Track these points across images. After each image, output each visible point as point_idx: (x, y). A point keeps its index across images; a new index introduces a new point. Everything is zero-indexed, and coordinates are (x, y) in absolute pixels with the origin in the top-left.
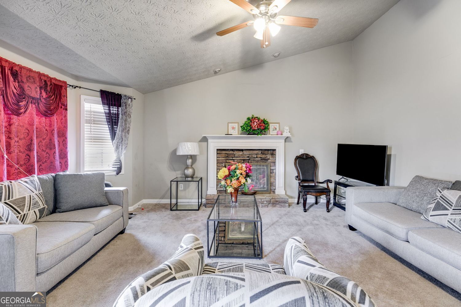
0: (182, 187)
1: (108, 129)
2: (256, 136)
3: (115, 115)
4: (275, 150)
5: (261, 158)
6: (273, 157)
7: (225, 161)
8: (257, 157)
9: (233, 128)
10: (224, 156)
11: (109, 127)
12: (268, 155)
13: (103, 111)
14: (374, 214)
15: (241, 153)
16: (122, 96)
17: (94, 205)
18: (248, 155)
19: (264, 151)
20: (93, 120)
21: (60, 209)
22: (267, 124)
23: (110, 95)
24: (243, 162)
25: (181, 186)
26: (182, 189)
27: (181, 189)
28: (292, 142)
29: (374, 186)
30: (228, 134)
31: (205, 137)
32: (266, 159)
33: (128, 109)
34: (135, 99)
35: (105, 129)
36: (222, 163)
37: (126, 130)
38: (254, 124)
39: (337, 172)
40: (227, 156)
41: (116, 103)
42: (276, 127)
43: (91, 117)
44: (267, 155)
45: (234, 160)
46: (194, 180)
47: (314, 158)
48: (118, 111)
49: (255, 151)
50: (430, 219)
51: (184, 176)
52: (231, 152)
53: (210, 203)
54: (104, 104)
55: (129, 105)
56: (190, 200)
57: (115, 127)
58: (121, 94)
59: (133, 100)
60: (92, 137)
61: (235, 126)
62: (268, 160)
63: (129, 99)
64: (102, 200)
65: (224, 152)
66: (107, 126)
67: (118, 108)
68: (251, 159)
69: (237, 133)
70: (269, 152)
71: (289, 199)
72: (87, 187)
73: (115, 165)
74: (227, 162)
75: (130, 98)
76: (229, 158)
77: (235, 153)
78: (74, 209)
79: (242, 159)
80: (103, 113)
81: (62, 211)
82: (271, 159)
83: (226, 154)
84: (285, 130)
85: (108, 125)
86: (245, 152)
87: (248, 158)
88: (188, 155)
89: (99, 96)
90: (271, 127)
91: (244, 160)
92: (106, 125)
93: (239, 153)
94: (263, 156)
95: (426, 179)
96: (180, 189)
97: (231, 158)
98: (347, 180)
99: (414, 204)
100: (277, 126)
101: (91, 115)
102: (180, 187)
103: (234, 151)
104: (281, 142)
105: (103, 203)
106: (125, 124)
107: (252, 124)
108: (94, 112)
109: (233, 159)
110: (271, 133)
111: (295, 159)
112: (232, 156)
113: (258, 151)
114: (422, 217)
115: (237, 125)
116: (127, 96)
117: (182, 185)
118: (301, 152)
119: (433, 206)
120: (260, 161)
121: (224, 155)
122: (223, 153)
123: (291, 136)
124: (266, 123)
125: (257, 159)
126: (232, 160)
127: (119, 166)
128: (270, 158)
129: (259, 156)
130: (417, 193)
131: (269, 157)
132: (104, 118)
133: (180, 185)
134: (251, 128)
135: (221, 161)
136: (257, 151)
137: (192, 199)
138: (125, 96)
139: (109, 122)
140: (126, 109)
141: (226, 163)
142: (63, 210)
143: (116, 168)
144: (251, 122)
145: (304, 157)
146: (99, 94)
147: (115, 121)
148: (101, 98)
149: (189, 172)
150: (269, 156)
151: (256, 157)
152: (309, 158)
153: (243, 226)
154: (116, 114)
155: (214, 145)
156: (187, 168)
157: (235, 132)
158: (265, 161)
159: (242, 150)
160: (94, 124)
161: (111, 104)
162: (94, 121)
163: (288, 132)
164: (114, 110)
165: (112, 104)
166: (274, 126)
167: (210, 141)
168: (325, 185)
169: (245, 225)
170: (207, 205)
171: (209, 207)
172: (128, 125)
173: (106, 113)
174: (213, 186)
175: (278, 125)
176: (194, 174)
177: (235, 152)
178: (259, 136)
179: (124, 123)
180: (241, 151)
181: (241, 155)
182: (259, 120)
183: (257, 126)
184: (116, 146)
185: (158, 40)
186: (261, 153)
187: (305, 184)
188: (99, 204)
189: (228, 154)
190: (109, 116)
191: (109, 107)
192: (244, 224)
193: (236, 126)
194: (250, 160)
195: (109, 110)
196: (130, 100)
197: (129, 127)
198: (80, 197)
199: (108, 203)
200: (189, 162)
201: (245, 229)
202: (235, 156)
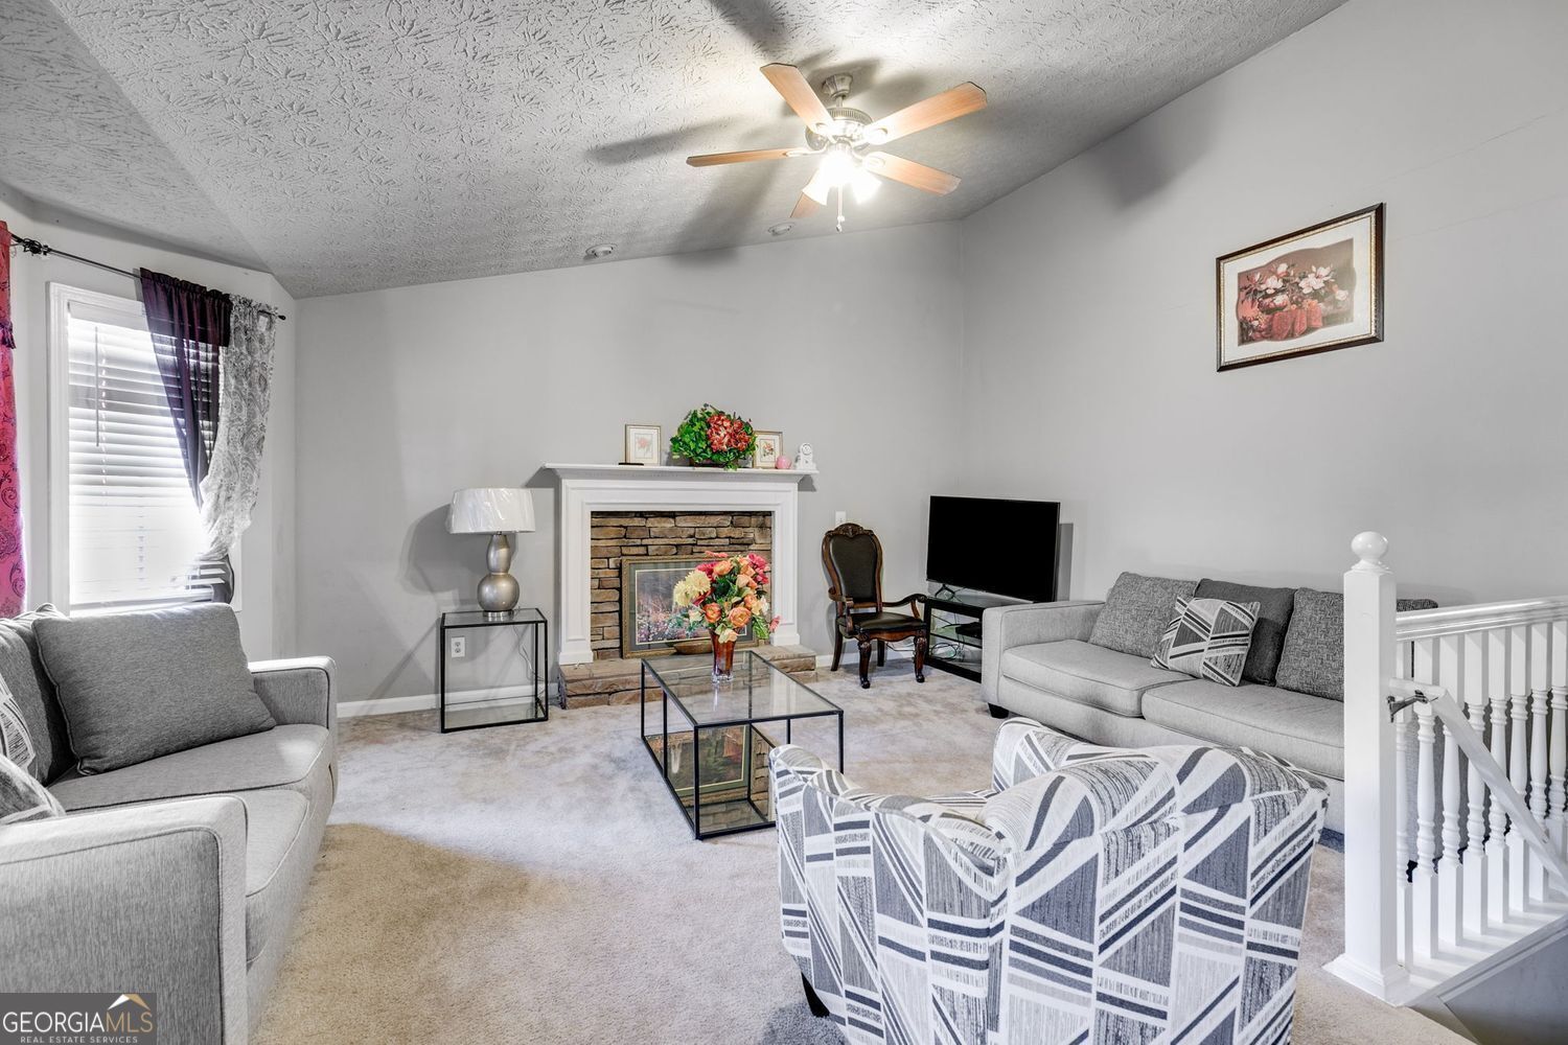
0: (462, 647)
1: (174, 431)
2: (721, 470)
3: (207, 376)
4: (769, 514)
5: (730, 538)
6: (764, 536)
7: (617, 550)
8: (717, 537)
9: (644, 444)
10: (612, 536)
11: (177, 424)
12: (750, 530)
13: (152, 357)
14: (1061, 668)
15: (669, 524)
16: (232, 304)
17: (228, 731)
18: (691, 531)
19: (738, 517)
20: (106, 390)
21: (99, 758)
22: (751, 434)
23: (183, 297)
24: (676, 554)
25: (457, 644)
26: (462, 654)
27: (457, 655)
28: (815, 490)
29: (1030, 605)
30: (626, 464)
31: (551, 471)
32: (745, 541)
33: (257, 356)
34: (283, 318)
35: (163, 432)
36: (608, 558)
37: (251, 439)
38: (718, 434)
39: (928, 573)
40: (626, 534)
41: (209, 329)
42: (771, 443)
43: (99, 380)
44: (747, 530)
45: (646, 546)
46: (516, 619)
47: (873, 535)
48: (215, 359)
49: (713, 517)
50: (1170, 663)
51: (479, 608)
52: (638, 522)
53: (579, 692)
54: (154, 326)
55: (261, 341)
56: (494, 691)
57: (206, 423)
58: (228, 295)
59: (278, 320)
60: (100, 463)
61: (648, 438)
62: (749, 545)
63: (261, 317)
64: (254, 710)
65: (614, 521)
66: (170, 420)
67: (216, 350)
68: (700, 542)
69: (656, 460)
70: (753, 520)
71: (817, 658)
72: (194, 666)
73: (203, 577)
74: (623, 555)
75: (263, 312)
76: (631, 542)
77: (650, 525)
78: (151, 752)
79: (672, 542)
80: (151, 366)
81: (107, 765)
82: (758, 541)
83: (621, 526)
84: (801, 454)
85: (175, 415)
86: (681, 522)
87: (691, 541)
88: (492, 535)
89: (134, 294)
90: (760, 441)
91: (677, 546)
92: (163, 413)
93: (663, 525)
94: (737, 533)
95: (1147, 579)
96: (454, 654)
97: (638, 542)
98: (953, 593)
99: (1129, 636)
100: (775, 441)
101: (98, 369)
102: (454, 647)
103: (647, 518)
104: (789, 491)
105: (260, 720)
106: (251, 415)
107: (712, 432)
108: (110, 359)
109: (645, 542)
110: (758, 463)
111: (825, 540)
112: (642, 533)
113: (722, 517)
114: (1153, 663)
115: (655, 432)
116: (253, 304)
117: (462, 640)
118: (841, 519)
119: (1172, 635)
120: (726, 548)
121: (613, 532)
122: (611, 524)
123: (817, 472)
124: (750, 431)
125: (717, 542)
126: (642, 545)
127: (219, 581)
128: (757, 538)
129: (725, 532)
130: (1134, 612)
131: (752, 536)
132: (155, 386)
133: (454, 641)
134: (708, 446)
135: (604, 552)
136: (719, 518)
137: (500, 687)
138: (247, 303)
139: (181, 403)
140: (249, 353)
141: (624, 558)
142: (108, 761)
143: (212, 590)
144: (709, 427)
145: (851, 534)
146: (131, 285)
147: (205, 400)
148: (140, 306)
149: (497, 591)
150: (753, 533)
151: (714, 535)
152: (859, 535)
153: (675, 758)
154: (210, 372)
155: (580, 500)
156: (490, 576)
157: (649, 455)
158: (742, 548)
159: (672, 515)
160: (109, 407)
161: (187, 329)
162: (108, 397)
163: (810, 461)
164: (200, 355)
165: (192, 330)
166: (769, 442)
167: (567, 484)
168: (906, 610)
169: (682, 755)
170: (569, 699)
171: (576, 707)
172: (258, 420)
173: (163, 367)
174: (580, 637)
175: (776, 437)
176: (515, 600)
177: (651, 522)
178: (731, 470)
179: (245, 409)
180: (669, 517)
181: (671, 529)
182: (732, 424)
183: (729, 441)
184: (212, 501)
185: (486, 141)
186: (732, 522)
187: (861, 611)
188: (245, 724)
189: (626, 527)
190: (178, 380)
191: (180, 344)
192: (680, 751)
193: (652, 435)
194: (696, 544)
195: (180, 353)
196: (263, 320)
197: (263, 428)
198: (173, 704)
199: (272, 721)
200: (497, 556)
201: (681, 767)
202: (652, 534)
